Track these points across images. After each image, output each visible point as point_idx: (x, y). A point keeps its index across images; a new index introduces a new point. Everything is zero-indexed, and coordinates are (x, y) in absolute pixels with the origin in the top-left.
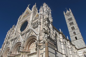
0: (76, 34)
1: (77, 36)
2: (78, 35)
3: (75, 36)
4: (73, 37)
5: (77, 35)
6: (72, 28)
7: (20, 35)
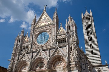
1: (94, 50)
4: (89, 50)
6: (89, 38)
7: (41, 49)
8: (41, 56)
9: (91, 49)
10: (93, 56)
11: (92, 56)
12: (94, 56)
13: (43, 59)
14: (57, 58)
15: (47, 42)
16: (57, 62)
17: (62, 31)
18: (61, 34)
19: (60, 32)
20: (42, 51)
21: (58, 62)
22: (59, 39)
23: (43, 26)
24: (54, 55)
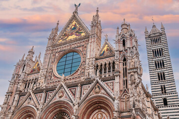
0: (165, 92)
1: (168, 98)
2: (171, 95)
3: (164, 96)
4: (158, 96)
5: (169, 95)
6: (158, 74)
7: (63, 85)
8: (62, 99)
9: (162, 96)
10: (166, 108)
11: (164, 108)
12: (168, 108)
13: (67, 104)
14: (96, 103)
15: (77, 72)
16: (95, 112)
17: (107, 50)
18: (105, 55)
19: (104, 52)
20: (66, 89)
21: (97, 111)
22: (101, 65)
23: (71, 41)
24: (90, 97)
